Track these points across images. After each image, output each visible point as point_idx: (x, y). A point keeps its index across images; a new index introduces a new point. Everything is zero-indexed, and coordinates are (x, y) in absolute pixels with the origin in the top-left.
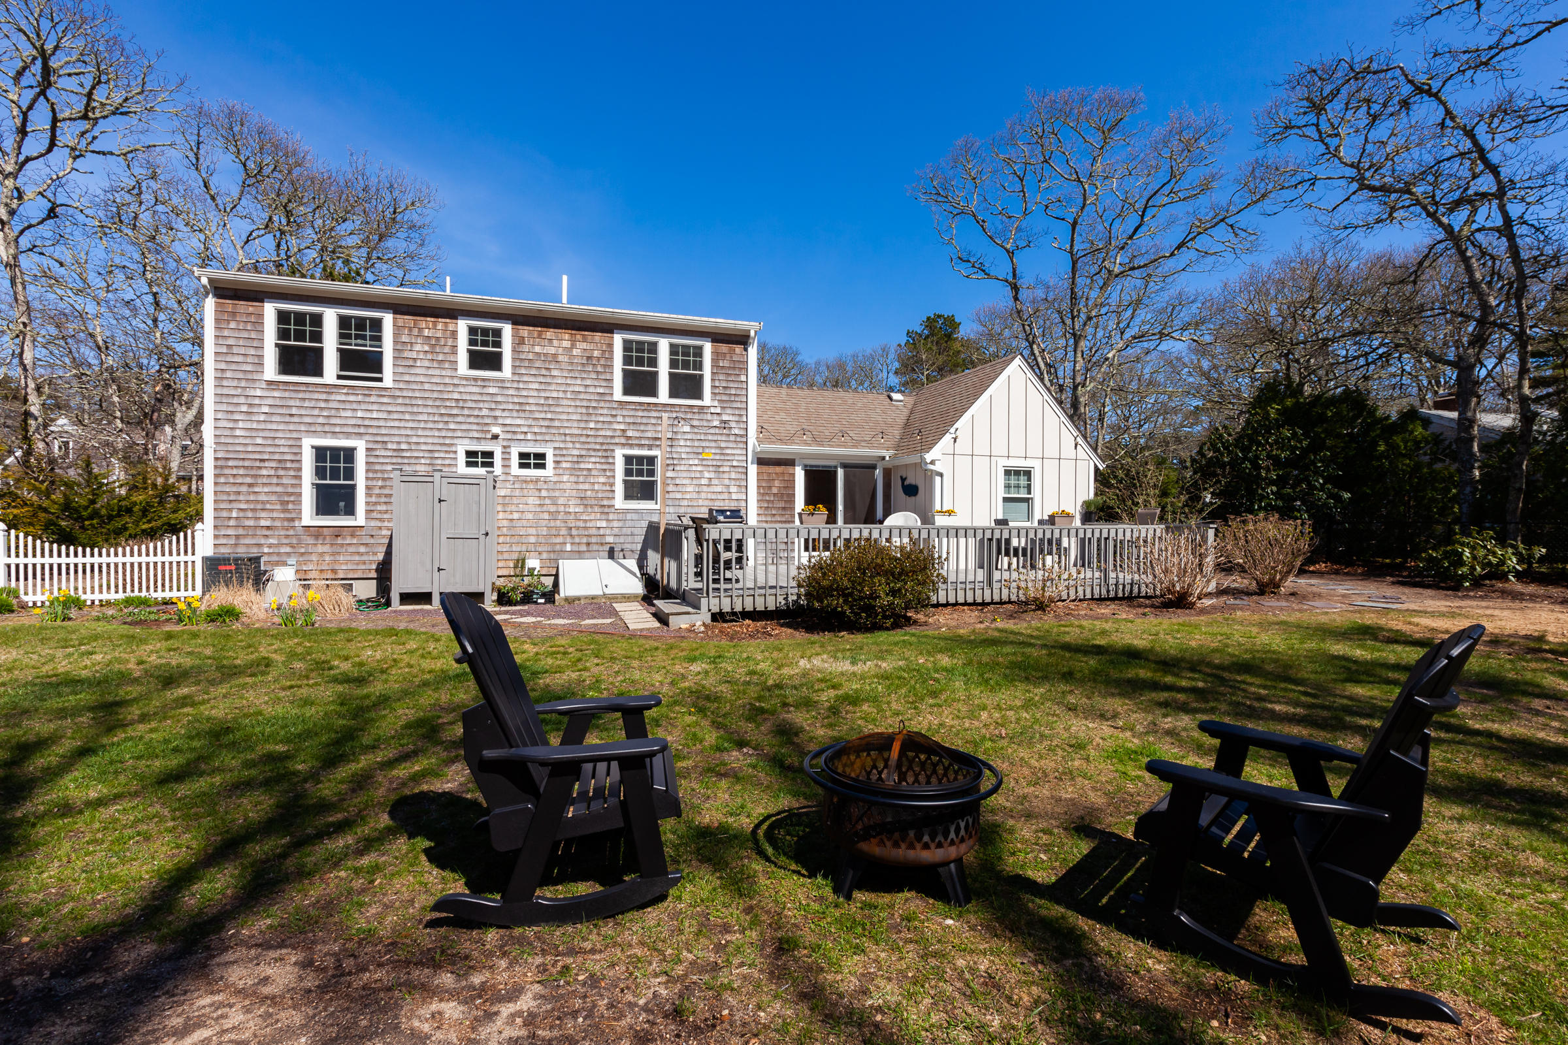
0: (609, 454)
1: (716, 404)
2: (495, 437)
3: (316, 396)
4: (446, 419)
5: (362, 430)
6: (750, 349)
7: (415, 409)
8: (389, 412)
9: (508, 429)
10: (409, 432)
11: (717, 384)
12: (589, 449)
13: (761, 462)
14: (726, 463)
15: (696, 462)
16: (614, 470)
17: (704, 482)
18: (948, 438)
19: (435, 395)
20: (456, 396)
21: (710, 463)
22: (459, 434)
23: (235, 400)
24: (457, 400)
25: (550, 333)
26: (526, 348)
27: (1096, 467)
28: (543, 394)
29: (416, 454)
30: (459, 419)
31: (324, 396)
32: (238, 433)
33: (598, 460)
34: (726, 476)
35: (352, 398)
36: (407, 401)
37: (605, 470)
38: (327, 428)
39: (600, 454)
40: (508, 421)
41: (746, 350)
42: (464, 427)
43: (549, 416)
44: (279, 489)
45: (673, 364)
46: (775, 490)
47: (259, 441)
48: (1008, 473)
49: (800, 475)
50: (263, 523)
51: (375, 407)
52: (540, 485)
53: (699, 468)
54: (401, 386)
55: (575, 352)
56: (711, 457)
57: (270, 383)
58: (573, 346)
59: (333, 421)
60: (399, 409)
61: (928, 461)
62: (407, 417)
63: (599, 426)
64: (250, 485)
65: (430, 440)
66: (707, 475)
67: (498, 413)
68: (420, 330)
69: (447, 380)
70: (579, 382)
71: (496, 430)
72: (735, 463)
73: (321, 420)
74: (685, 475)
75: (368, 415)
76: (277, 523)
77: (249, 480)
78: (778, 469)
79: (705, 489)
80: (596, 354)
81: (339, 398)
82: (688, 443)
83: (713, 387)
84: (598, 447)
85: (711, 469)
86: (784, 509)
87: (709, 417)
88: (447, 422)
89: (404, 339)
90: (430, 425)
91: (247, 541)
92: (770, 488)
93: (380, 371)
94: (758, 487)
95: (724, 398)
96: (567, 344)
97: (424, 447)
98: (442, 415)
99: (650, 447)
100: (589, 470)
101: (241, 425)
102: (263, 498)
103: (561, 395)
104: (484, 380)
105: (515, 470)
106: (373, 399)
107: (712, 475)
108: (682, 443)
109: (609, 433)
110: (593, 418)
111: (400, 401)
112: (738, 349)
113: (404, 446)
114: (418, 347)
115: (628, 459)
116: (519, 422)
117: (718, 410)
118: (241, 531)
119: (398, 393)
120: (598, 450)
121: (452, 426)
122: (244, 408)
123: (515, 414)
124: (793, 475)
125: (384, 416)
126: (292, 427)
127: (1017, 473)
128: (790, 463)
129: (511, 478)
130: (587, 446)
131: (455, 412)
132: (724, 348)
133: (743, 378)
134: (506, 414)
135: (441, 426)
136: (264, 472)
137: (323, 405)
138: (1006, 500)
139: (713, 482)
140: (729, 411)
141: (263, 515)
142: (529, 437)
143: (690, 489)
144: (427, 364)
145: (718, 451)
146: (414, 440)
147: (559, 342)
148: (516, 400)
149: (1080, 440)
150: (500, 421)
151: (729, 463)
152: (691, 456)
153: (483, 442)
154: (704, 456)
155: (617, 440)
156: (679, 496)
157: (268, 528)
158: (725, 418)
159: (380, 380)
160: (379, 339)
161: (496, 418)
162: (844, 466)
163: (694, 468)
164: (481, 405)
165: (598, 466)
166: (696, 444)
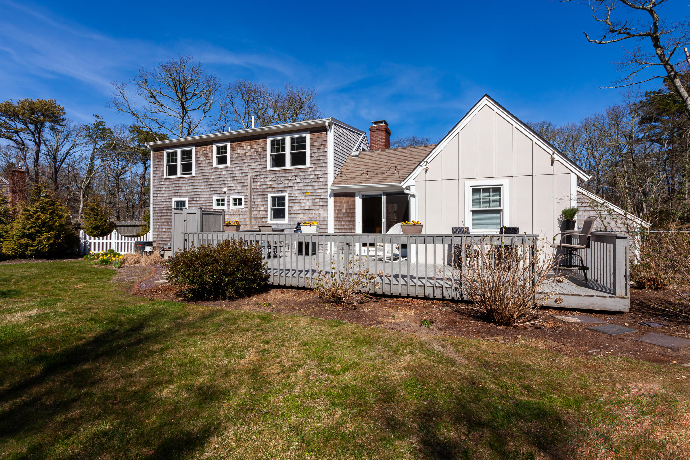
0: (265, 196)
1: (312, 166)
2: (225, 192)
3: (175, 182)
4: (210, 187)
5: (187, 194)
6: (328, 133)
7: (201, 184)
8: (194, 186)
9: (229, 188)
10: (199, 193)
11: (313, 155)
12: (258, 195)
13: (336, 195)
14: (317, 197)
15: (303, 198)
16: (267, 204)
17: (306, 208)
18: (420, 169)
19: (206, 177)
20: (213, 177)
21: (310, 198)
22: (213, 192)
23: (158, 187)
24: (213, 178)
25: (243, 144)
26: (235, 152)
27: (578, 178)
28: (241, 172)
29: (201, 202)
30: (214, 186)
31: (177, 182)
32: (158, 198)
33: (261, 200)
34: (318, 204)
35: (184, 182)
36: (198, 181)
37: (264, 204)
38: (179, 194)
39: (262, 197)
40: (229, 185)
41: (327, 134)
42: (215, 189)
43: (243, 181)
44: (167, 217)
45: (292, 148)
46: (344, 211)
47: (163, 200)
48: (476, 191)
49: (359, 202)
50: (164, 230)
51: (190, 184)
52: (240, 213)
53: (305, 201)
54: (197, 175)
55: (252, 150)
56: (310, 194)
57: (165, 179)
58: (251, 148)
59: (180, 191)
60: (197, 184)
61: (404, 187)
62: (199, 187)
63: (262, 183)
64: (161, 216)
65: (205, 196)
66: (308, 204)
67: (226, 182)
68: (203, 151)
69: (210, 171)
70: (253, 164)
71: (225, 189)
72: (322, 197)
73: (177, 191)
74: (298, 204)
75: (189, 188)
76: (167, 230)
77: (160, 215)
78: (346, 199)
79: (307, 212)
80: (260, 149)
81: (181, 182)
82: (299, 188)
83: (311, 157)
84: (261, 194)
85: (310, 201)
86: (349, 221)
87: (309, 173)
88: (210, 188)
89: (198, 156)
90: (205, 190)
91: (160, 236)
92: (341, 210)
93: (192, 171)
94: (335, 209)
95: (316, 162)
96: (249, 147)
97: (203, 199)
98: (209, 185)
99: (282, 192)
100: (258, 205)
101: (159, 195)
102: (163, 221)
103: (247, 171)
104: (221, 169)
105: (232, 207)
106: (190, 181)
107: (311, 204)
108: (296, 188)
109: (265, 187)
110: (259, 180)
111: (197, 181)
112: (323, 134)
113: (198, 199)
114: (201, 159)
115: (274, 198)
116: (233, 185)
117: (313, 169)
118: (159, 233)
119: (196, 178)
120: (261, 195)
121: (212, 189)
122: (159, 189)
123: (231, 182)
124: (354, 201)
125: (192, 187)
126: (170, 195)
127: (486, 190)
128: (352, 194)
129: (230, 210)
130: (257, 194)
131: (212, 183)
132: (316, 135)
133: (325, 150)
134: (228, 182)
135: (208, 190)
136: (164, 211)
137: (177, 185)
138: (474, 212)
139: (312, 208)
140: (318, 169)
141: (164, 227)
142: (236, 191)
143: (300, 212)
144: (204, 165)
145: (313, 191)
146: (201, 196)
147: (246, 147)
148: (232, 176)
149: (556, 157)
150: (226, 185)
151: (319, 197)
152: (301, 195)
153: (221, 195)
154: (307, 194)
155: (269, 190)
156: (295, 216)
157: (165, 231)
158: (317, 173)
159: (191, 174)
160: (191, 158)
161: (225, 184)
162: (386, 194)
163: (302, 201)
164: (220, 179)
165: (261, 203)
166: (303, 188)
